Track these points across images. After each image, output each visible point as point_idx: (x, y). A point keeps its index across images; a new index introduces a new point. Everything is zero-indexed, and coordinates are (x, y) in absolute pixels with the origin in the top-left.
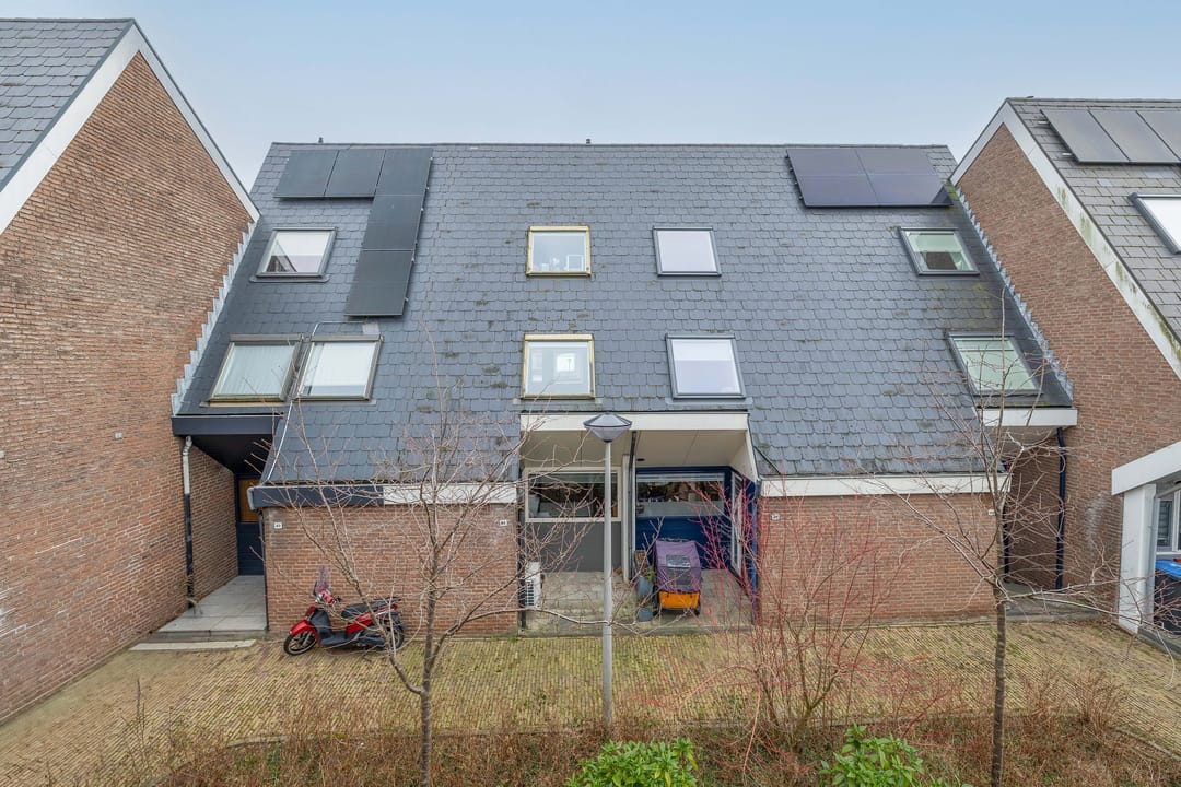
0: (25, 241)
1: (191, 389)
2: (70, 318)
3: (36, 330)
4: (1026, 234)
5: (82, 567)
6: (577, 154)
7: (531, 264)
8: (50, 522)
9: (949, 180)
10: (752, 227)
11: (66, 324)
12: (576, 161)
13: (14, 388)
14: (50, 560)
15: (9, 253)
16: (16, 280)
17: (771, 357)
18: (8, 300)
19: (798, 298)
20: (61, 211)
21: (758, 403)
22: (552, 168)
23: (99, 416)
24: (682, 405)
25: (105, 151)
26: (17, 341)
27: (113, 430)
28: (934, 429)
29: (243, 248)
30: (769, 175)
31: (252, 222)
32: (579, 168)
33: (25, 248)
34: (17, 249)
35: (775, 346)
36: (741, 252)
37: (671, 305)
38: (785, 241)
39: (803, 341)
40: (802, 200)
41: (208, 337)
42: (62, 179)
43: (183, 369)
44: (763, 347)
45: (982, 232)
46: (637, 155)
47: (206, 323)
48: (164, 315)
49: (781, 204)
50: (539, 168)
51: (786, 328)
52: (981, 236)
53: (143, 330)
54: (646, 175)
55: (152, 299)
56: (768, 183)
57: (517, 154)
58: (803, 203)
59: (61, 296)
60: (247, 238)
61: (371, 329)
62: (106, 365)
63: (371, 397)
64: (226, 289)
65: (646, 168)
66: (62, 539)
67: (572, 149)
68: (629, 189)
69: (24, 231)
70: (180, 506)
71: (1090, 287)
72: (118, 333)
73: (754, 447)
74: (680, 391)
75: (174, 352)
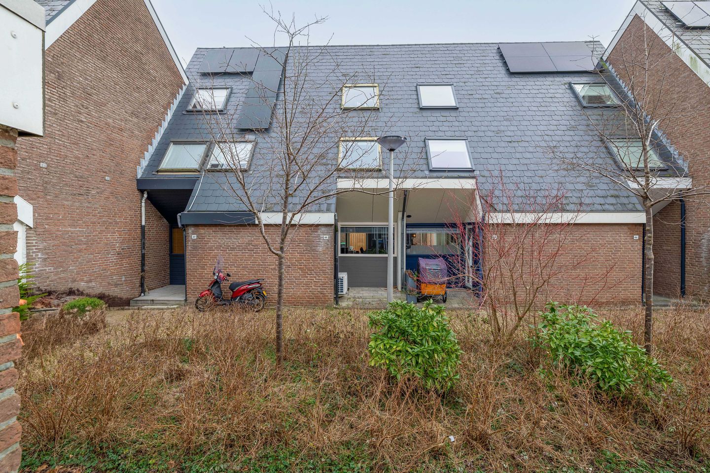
0: (64, 52)
1: (148, 166)
2: (85, 103)
3: (67, 103)
4: (653, 78)
5: (84, 246)
6: (371, 50)
7: (343, 103)
8: (69, 214)
9: (601, 58)
10: (478, 84)
11: (83, 106)
12: (371, 53)
13: (54, 131)
14: (67, 236)
15: (55, 56)
16: (58, 72)
17: (490, 150)
18: (53, 81)
19: (507, 120)
20: (83, 43)
21: (483, 174)
22: (356, 57)
23: (98, 164)
24: (435, 174)
25: (108, 19)
26: (57, 106)
27: (105, 174)
28: (596, 188)
29: (179, 97)
30: (487, 58)
31: (185, 85)
32: (372, 57)
33: (63, 56)
34: (59, 55)
35: (493, 144)
36: (470, 97)
37: (428, 124)
38: (498, 91)
39: (510, 142)
40: (508, 70)
41: (159, 141)
42: (85, 26)
43: (144, 154)
44: (486, 145)
45: (624, 84)
46: (407, 49)
47: (158, 132)
48: (135, 120)
49: (495, 72)
50: (348, 57)
51: (499, 135)
52: (623, 87)
53: (123, 124)
54: (412, 59)
55: (130, 109)
56: (487, 62)
57: (336, 50)
58: (509, 71)
59: (81, 89)
60: (182, 93)
61: (251, 137)
62: (102, 136)
63: (249, 169)
64: (169, 117)
65: (412, 56)
66: (75, 227)
67: (368, 47)
68: (402, 66)
69: (64, 47)
70: (139, 231)
71: (697, 99)
72: (110, 121)
73: (480, 196)
74: (433, 167)
75: (140, 143)
